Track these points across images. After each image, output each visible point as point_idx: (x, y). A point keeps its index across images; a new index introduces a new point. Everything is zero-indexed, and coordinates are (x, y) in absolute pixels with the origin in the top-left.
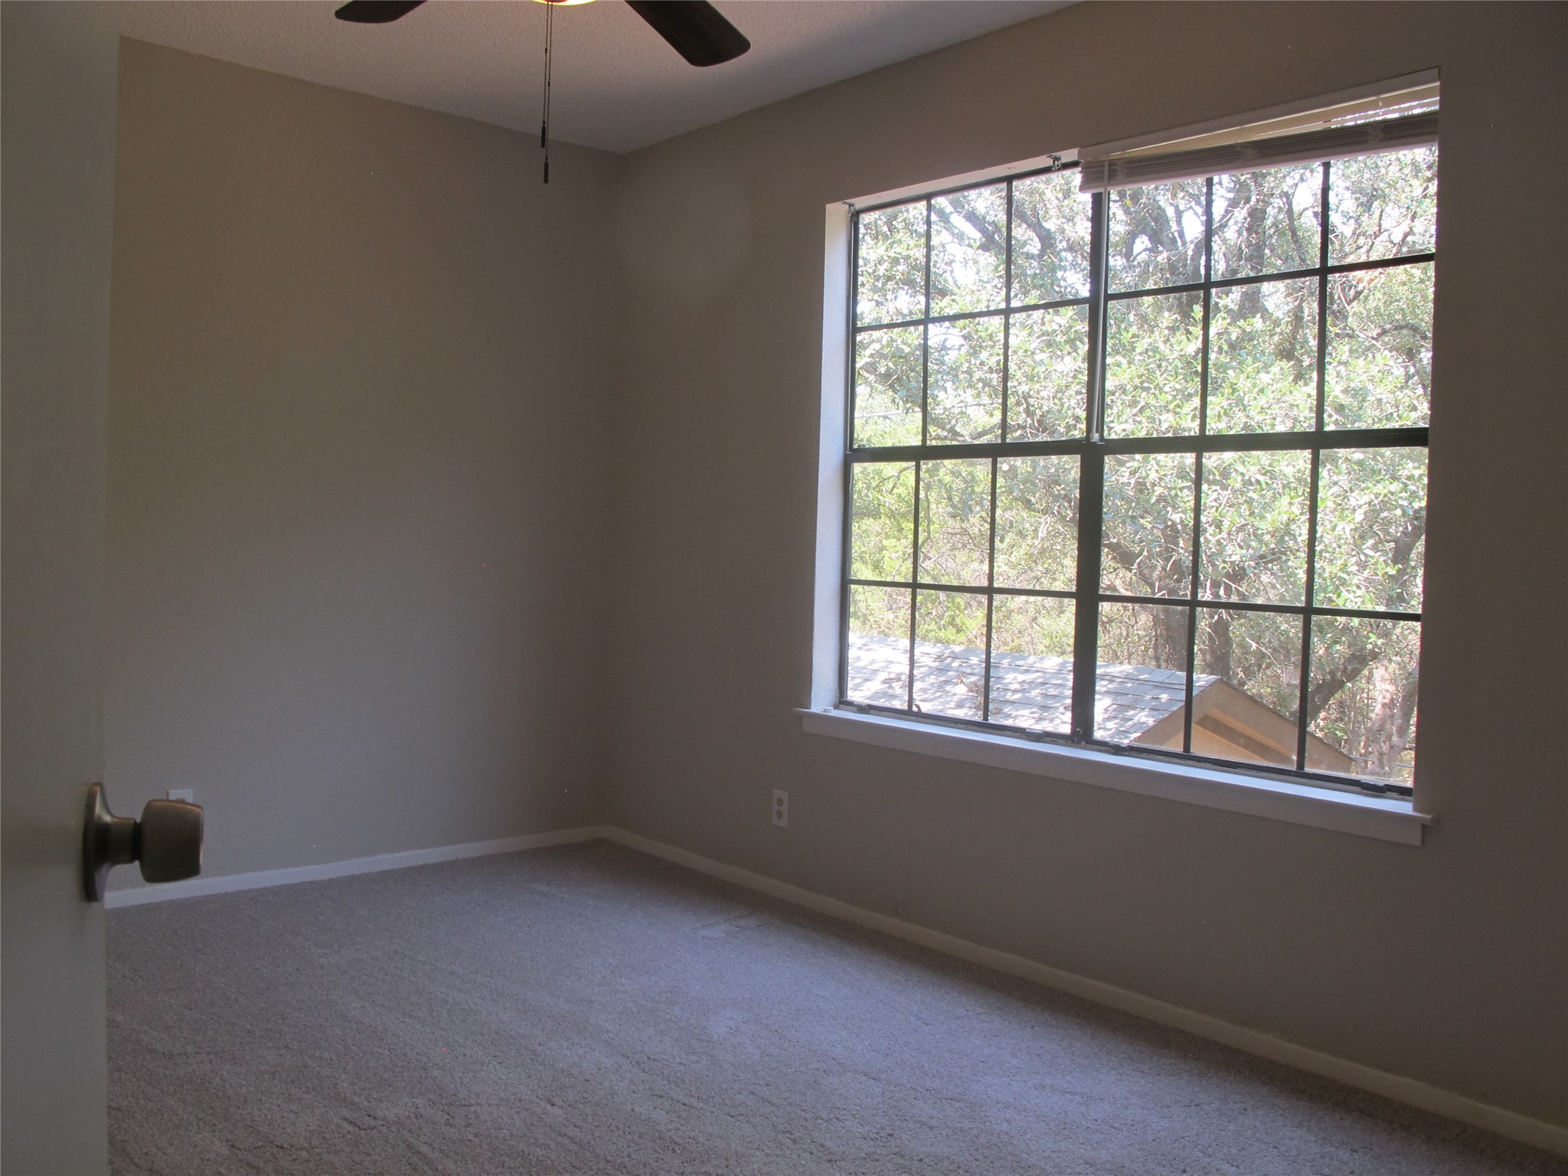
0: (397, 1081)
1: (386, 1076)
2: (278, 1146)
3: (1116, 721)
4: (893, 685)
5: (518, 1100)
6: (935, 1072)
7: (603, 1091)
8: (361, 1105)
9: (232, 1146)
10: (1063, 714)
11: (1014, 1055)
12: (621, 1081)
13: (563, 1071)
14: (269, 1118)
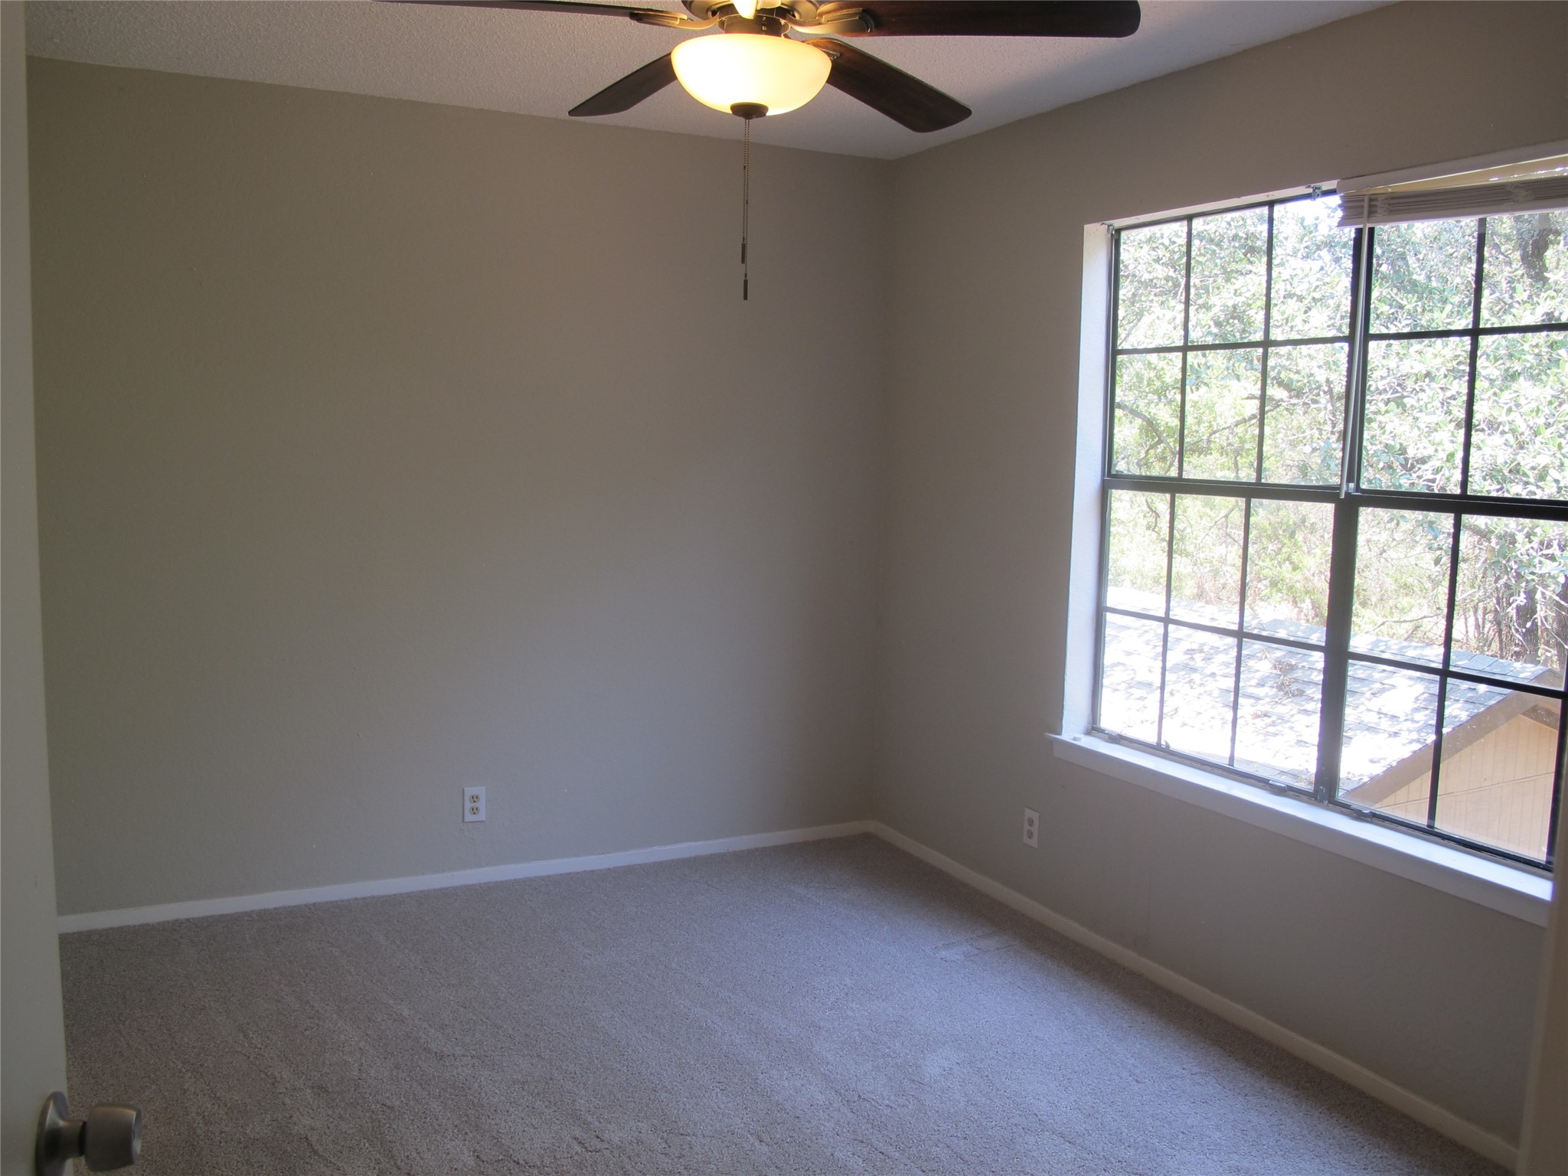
0: (627, 1102)
1: (619, 1095)
2: (515, 1161)
3: (1427, 712)
4: (1195, 656)
5: (730, 1133)
6: (1132, 1140)
7: (809, 1131)
8: (592, 1126)
9: (478, 1157)
10: (1370, 700)
11: (1218, 1127)
12: (829, 1121)
13: (778, 1104)
14: (512, 1131)
